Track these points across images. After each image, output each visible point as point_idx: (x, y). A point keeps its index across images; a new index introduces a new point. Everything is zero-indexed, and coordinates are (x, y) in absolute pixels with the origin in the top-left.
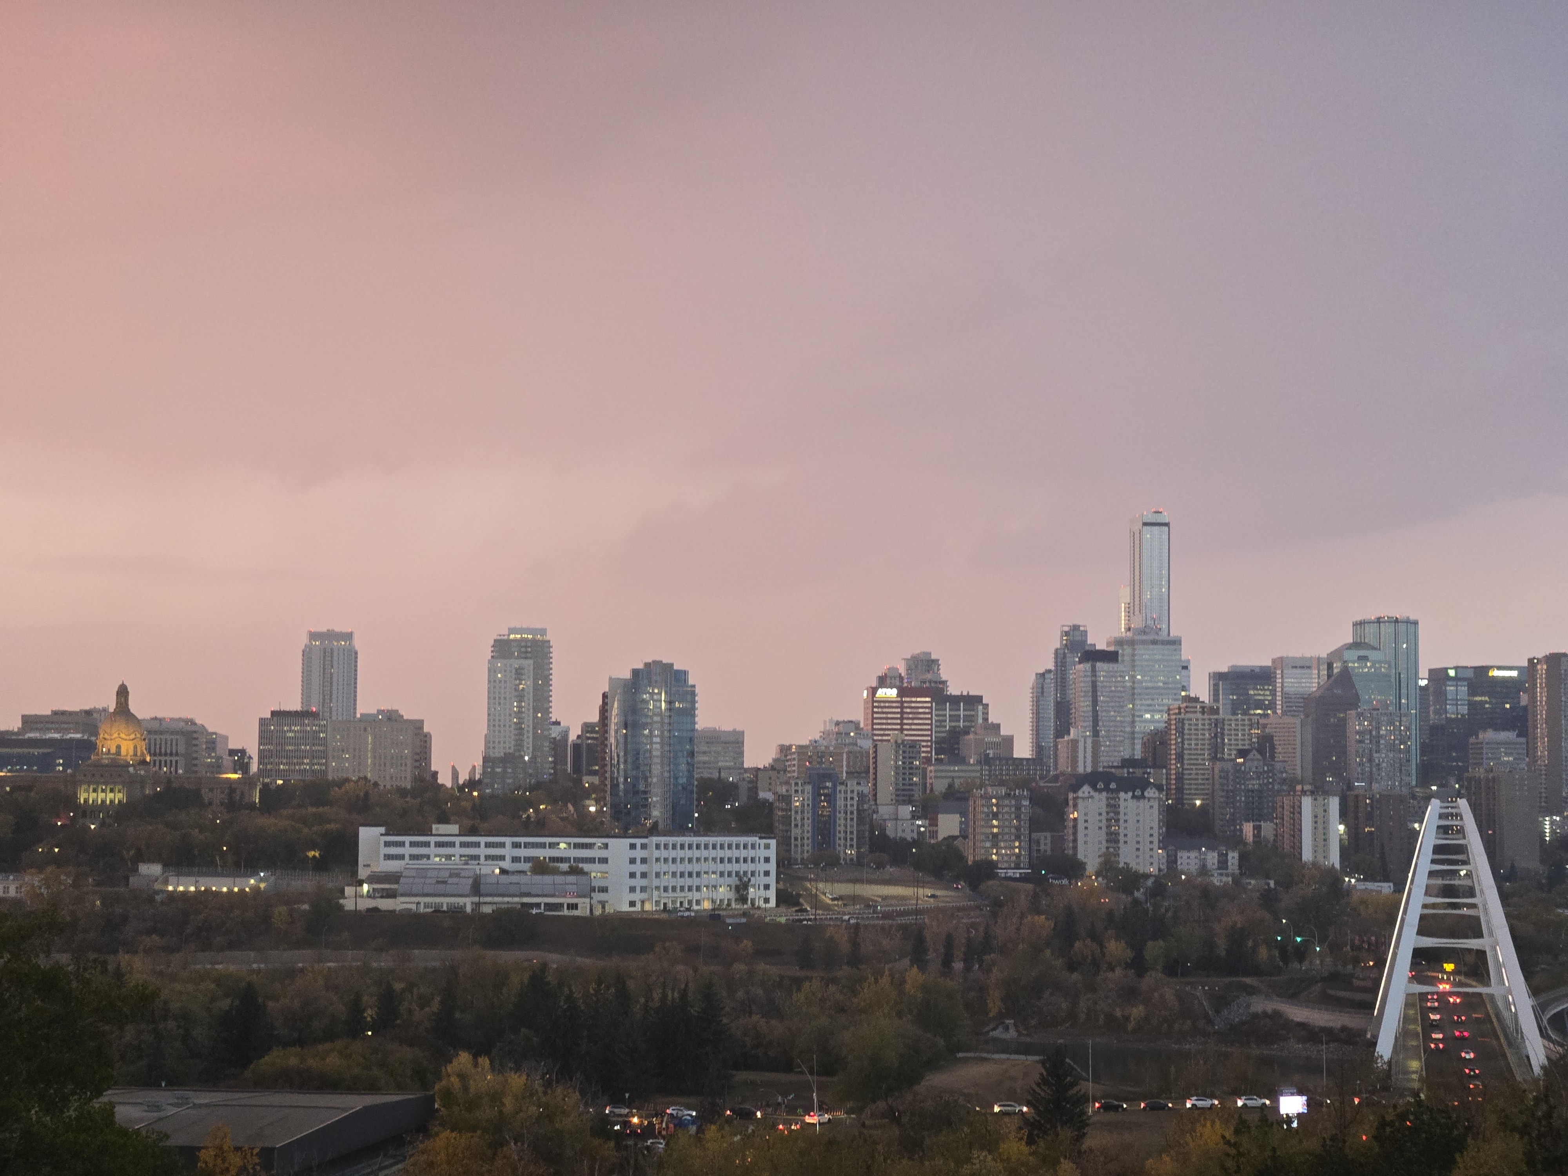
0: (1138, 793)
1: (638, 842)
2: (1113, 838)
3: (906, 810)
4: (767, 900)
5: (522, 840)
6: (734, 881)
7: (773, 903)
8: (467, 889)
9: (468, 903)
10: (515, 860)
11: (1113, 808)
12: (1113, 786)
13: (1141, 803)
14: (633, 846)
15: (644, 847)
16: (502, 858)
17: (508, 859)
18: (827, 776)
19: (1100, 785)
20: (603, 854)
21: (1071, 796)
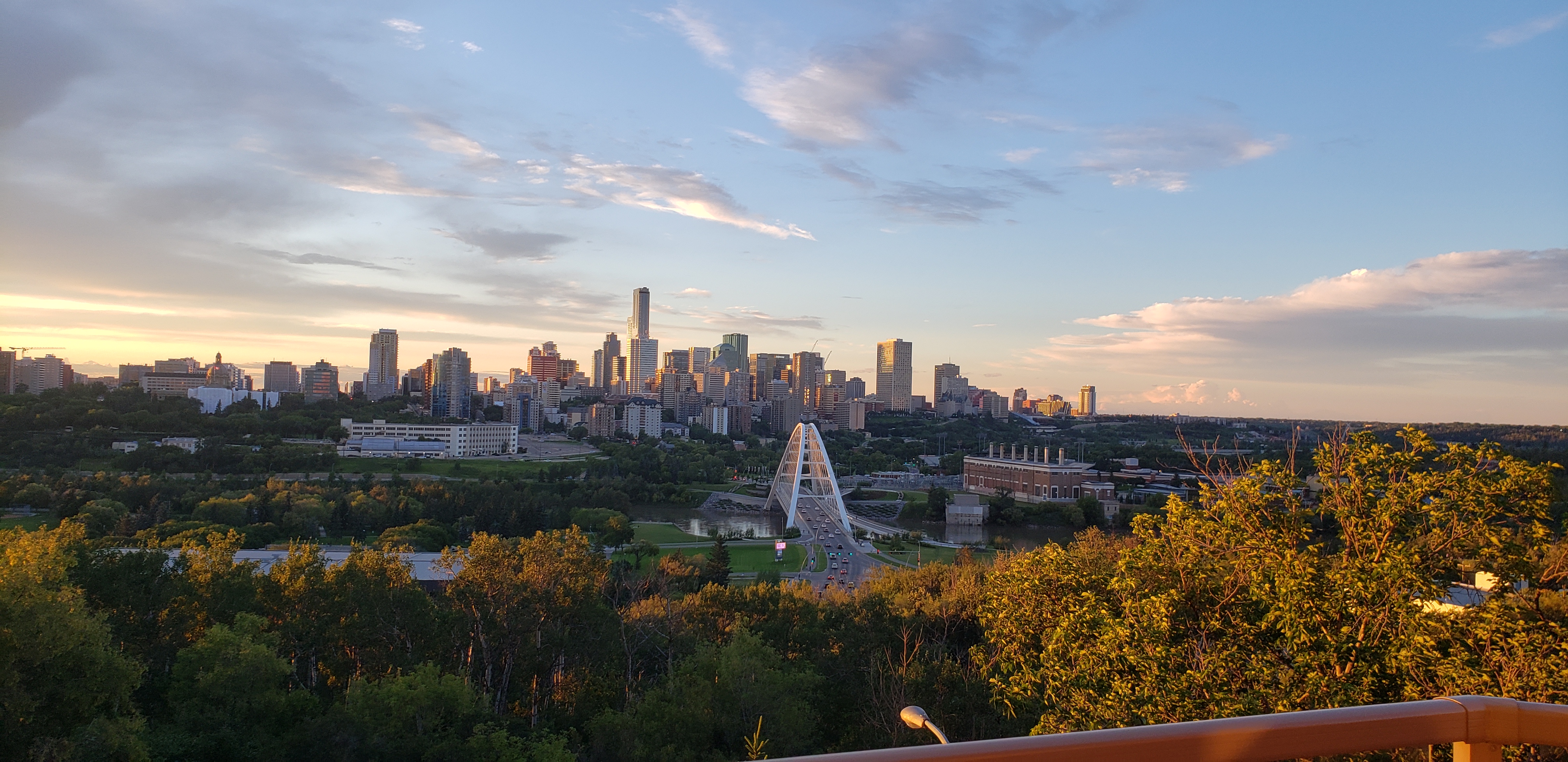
0: (653, 406)
1: (463, 428)
2: (642, 423)
3: (555, 410)
4: (513, 451)
5: (413, 427)
6: (501, 443)
7: (516, 452)
8: (392, 448)
9: (393, 454)
10: (410, 435)
11: (643, 413)
12: (643, 403)
13: (653, 410)
14: (461, 430)
15: (465, 429)
16: (405, 434)
17: (407, 435)
18: (527, 397)
19: (638, 403)
20: (448, 433)
21: (626, 406)
